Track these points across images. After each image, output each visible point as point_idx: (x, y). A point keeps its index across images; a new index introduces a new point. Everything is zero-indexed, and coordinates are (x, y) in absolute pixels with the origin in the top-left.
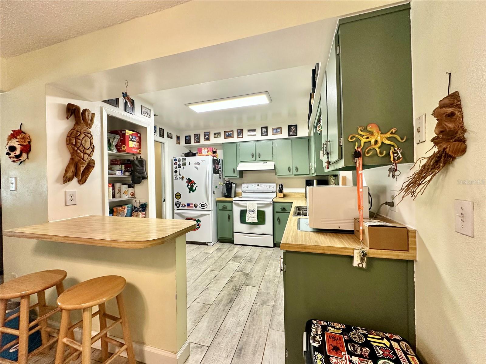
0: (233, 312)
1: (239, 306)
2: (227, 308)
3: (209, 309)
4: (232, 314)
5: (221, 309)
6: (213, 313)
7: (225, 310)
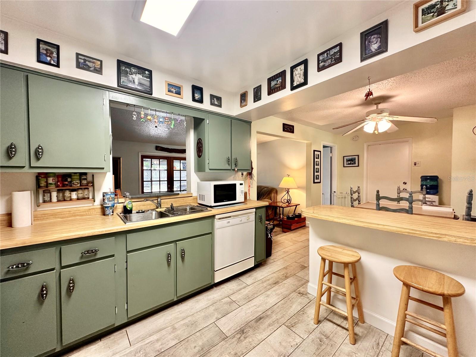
0: (266, 307)
1: (256, 310)
2: (269, 313)
3: (287, 319)
4: (267, 305)
5: (275, 314)
6: (284, 313)
7: (271, 312)
